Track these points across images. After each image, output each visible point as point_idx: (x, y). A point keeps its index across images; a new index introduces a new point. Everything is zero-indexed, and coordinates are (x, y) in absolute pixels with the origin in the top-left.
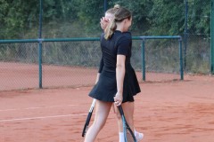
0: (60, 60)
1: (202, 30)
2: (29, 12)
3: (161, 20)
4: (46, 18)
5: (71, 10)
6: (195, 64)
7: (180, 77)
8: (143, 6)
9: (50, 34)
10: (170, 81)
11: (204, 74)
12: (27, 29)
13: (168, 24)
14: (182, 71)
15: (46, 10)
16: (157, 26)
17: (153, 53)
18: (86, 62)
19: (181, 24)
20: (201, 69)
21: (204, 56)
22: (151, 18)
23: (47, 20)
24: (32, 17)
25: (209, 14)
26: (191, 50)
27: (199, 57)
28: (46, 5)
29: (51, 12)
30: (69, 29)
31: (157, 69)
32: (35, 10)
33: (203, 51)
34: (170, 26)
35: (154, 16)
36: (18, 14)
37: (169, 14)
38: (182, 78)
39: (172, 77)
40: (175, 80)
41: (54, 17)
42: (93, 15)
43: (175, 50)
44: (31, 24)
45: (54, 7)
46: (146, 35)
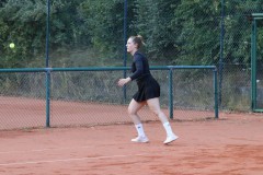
0: (71, 95)
1: (241, 59)
2: (33, 36)
3: (191, 47)
4: (54, 44)
5: (83, 34)
6: (232, 99)
7: (214, 115)
8: (170, 30)
9: (59, 63)
10: (202, 120)
11: (244, 112)
12: (30, 56)
13: (200, 51)
14: (217, 107)
15: (54, 34)
16: (187, 53)
17: (182, 87)
18: (102, 97)
19: (215, 52)
20: (240, 106)
21: (243, 89)
22: (180, 45)
23: (55, 46)
24: (36, 42)
25: (249, 40)
26: (227, 83)
27: (237, 91)
28: (54, 29)
29: (59, 37)
30: (82, 57)
31: (187, 105)
32: (41, 34)
33: (242, 85)
34: (202, 54)
35: (184, 42)
36: (20, 39)
37: (201, 40)
38: (217, 116)
39: (204, 115)
40: (208, 118)
41: (63, 43)
42: (110, 41)
43: (209, 82)
44: (36, 51)
45: (63, 31)
46: (174, 64)
